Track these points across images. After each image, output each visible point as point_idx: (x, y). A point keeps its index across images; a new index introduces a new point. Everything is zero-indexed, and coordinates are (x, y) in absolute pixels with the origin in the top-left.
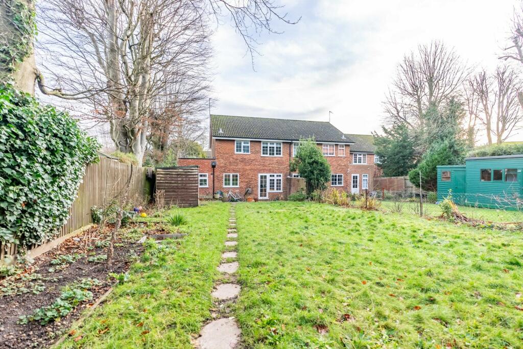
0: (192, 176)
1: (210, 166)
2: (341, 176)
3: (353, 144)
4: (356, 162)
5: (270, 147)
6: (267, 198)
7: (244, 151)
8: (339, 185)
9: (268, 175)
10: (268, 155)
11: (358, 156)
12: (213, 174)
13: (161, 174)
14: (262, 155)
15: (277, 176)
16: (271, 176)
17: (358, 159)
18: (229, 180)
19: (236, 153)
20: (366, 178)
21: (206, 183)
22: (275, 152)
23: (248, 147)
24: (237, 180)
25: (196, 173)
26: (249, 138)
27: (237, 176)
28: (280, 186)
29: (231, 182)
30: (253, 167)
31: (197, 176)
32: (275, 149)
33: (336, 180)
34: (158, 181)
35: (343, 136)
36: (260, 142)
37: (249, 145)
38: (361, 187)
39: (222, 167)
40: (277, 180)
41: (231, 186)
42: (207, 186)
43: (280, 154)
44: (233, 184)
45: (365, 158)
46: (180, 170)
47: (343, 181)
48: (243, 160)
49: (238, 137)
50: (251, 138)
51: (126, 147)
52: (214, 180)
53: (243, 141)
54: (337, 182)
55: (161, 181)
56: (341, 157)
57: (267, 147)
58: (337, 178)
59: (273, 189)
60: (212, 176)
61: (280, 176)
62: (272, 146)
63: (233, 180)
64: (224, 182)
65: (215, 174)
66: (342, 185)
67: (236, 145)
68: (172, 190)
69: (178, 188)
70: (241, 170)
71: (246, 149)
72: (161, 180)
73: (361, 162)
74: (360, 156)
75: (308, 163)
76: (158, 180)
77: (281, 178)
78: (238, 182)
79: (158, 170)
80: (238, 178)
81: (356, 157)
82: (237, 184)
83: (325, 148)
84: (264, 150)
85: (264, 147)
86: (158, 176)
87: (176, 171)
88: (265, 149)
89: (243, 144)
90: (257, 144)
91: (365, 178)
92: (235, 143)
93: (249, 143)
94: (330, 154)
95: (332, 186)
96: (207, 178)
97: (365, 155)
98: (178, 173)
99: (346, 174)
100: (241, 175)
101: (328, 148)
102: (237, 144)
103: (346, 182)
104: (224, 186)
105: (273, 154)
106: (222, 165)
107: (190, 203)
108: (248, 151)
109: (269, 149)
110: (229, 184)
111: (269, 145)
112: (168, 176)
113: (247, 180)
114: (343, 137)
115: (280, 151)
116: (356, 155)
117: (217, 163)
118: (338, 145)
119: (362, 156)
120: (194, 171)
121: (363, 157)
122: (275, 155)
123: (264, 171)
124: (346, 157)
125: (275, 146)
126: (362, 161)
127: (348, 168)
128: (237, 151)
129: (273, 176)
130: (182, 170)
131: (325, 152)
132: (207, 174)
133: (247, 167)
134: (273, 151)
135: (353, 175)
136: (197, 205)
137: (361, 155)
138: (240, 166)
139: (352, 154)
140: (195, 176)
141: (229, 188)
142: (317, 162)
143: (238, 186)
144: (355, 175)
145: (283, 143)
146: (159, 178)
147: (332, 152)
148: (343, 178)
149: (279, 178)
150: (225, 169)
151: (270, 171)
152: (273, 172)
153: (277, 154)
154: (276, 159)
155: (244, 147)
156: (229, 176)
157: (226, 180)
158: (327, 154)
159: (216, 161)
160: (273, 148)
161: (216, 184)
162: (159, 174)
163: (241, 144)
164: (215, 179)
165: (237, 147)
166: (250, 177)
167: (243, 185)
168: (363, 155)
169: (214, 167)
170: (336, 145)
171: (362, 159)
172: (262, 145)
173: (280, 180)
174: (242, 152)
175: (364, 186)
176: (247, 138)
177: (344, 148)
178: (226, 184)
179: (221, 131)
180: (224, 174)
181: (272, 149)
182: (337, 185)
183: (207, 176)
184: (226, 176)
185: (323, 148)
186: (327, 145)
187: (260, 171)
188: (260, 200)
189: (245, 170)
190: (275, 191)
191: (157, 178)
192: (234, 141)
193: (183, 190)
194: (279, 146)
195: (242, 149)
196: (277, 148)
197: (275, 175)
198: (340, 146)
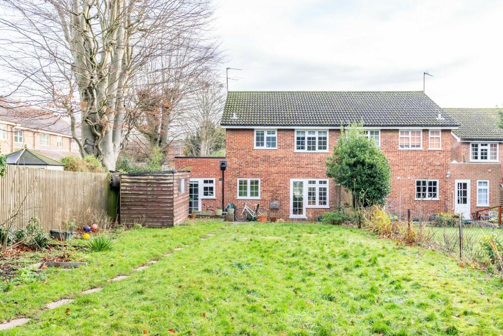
0: (166, 185)
1: (218, 168)
2: (435, 183)
3: (457, 128)
4: (476, 158)
5: (309, 138)
6: (304, 216)
7: (268, 144)
8: (430, 199)
9: (305, 181)
10: (306, 150)
11: (480, 147)
12: (223, 179)
13: (127, 182)
14: (296, 151)
15: (321, 182)
16: (310, 182)
17: (479, 152)
18: (246, 188)
19: (256, 147)
20: (485, 187)
21: (212, 193)
22: (317, 146)
23: (274, 139)
24: (257, 188)
25: (171, 181)
26: (275, 125)
27: (257, 182)
28: (325, 198)
29: (249, 191)
30: (282, 169)
31: (172, 185)
32: (317, 141)
33: (424, 189)
34: (122, 192)
35: (440, 115)
36: (293, 130)
37: (276, 135)
38: (474, 202)
39: (235, 169)
40: (320, 189)
41: (249, 197)
42: (214, 197)
43: (325, 148)
44: (252, 194)
45: (495, 150)
46: (151, 177)
47: (438, 192)
48: (266, 159)
49: (258, 125)
50: (278, 125)
51: (93, 146)
52: (223, 189)
53: (266, 129)
54: (427, 192)
55: (127, 192)
56: (434, 151)
57: (303, 138)
58: (427, 186)
59: (314, 203)
60: (221, 182)
61: (325, 182)
62: (312, 136)
63: (252, 188)
64: (238, 191)
65: (226, 180)
66: (437, 199)
67: (255, 136)
68: (140, 203)
69: (147, 201)
70: (263, 174)
71: (272, 142)
72: (126, 190)
73: (486, 158)
74: (484, 147)
75: (349, 165)
76: (123, 190)
77: (327, 186)
78: (259, 191)
79: (123, 177)
80: (259, 185)
81: (477, 150)
82: (257, 194)
83: (404, 136)
84: (298, 143)
85: (298, 138)
86: (122, 184)
87: (145, 178)
88: (300, 142)
89: (266, 135)
90: (288, 133)
91: (483, 187)
92: (255, 133)
93: (276, 132)
94: (413, 146)
95: (416, 199)
96: (213, 185)
97: (495, 145)
98: (149, 181)
99: (444, 179)
100: (264, 181)
101: (410, 136)
102: (257, 134)
103: (444, 193)
104: (239, 197)
105: (314, 148)
106: (236, 166)
107: (163, 222)
108: (274, 145)
109: (306, 140)
110: (245, 194)
111: (307, 135)
112: (136, 185)
113: (272, 189)
114: (440, 118)
115: (325, 143)
116: (477, 146)
117: (228, 164)
118: (428, 130)
119: (488, 147)
120: (169, 178)
121: (491, 150)
122: (317, 150)
123: (299, 174)
124: (443, 151)
125: (317, 135)
126: (489, 156)
127: (448, 169)
128: (258, 144)
129: (314, 182)
130: (152, 177)
131: (405, 142)
132: (214, 179)
133: (273, 170)
134: (314, 143)
135: (457, 181)
136: (171, 225)
137: (486, 145)
138: (261, 168)
139: (469, 143)
140: (169, 185)
141: (245, 200)
142: (363, 163)
143: (259, 198)
144: (463, 181)
145: (330, 130)
146: (124, 188)
147: (416, 143)
148: (438, 186)
149: (323, 186)
150: (239, 172)
151: (308, 175)
152: (314, 176)
153: (320, 148)
154: (318, 156)
155: (268, 139)
156: (246, 183)
157: (241, 188)
158: (408, 146)
159: (227, 160)
160: (314, 138)
161: (227, 194)
162: (124, 182)
163: (263, 134)
164: (225, 186)
165: (258, 139)
166: (277, 183)
167: (267, 196)
168: (492, 145)
169: (223, 169)
170: (424, 131)
171: (489, 152)
172: (296, 135)
173: (325, 189)
174: (265, 147)
175: (480, 201)
176: (272, 125)
177: (440, 136)
178: (241, 194)
179: (235, 117)
180: (238, 180)
181: (311, 140)
182: (427, 198)
183: (214, 182)
184: (241, 183)
185: (400, 136)
186: (407, 132)
187: (292, 175)
188: (292, 219)
189: (269, 174)
190: (317, 205)
191: (122, 188)
192: (253, 130)
193: (154, 204)
194: (322, 136)
195: (265, 141)
196: (320, 138)
197: (317, 181)
198: (433, 132)
